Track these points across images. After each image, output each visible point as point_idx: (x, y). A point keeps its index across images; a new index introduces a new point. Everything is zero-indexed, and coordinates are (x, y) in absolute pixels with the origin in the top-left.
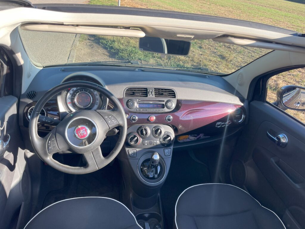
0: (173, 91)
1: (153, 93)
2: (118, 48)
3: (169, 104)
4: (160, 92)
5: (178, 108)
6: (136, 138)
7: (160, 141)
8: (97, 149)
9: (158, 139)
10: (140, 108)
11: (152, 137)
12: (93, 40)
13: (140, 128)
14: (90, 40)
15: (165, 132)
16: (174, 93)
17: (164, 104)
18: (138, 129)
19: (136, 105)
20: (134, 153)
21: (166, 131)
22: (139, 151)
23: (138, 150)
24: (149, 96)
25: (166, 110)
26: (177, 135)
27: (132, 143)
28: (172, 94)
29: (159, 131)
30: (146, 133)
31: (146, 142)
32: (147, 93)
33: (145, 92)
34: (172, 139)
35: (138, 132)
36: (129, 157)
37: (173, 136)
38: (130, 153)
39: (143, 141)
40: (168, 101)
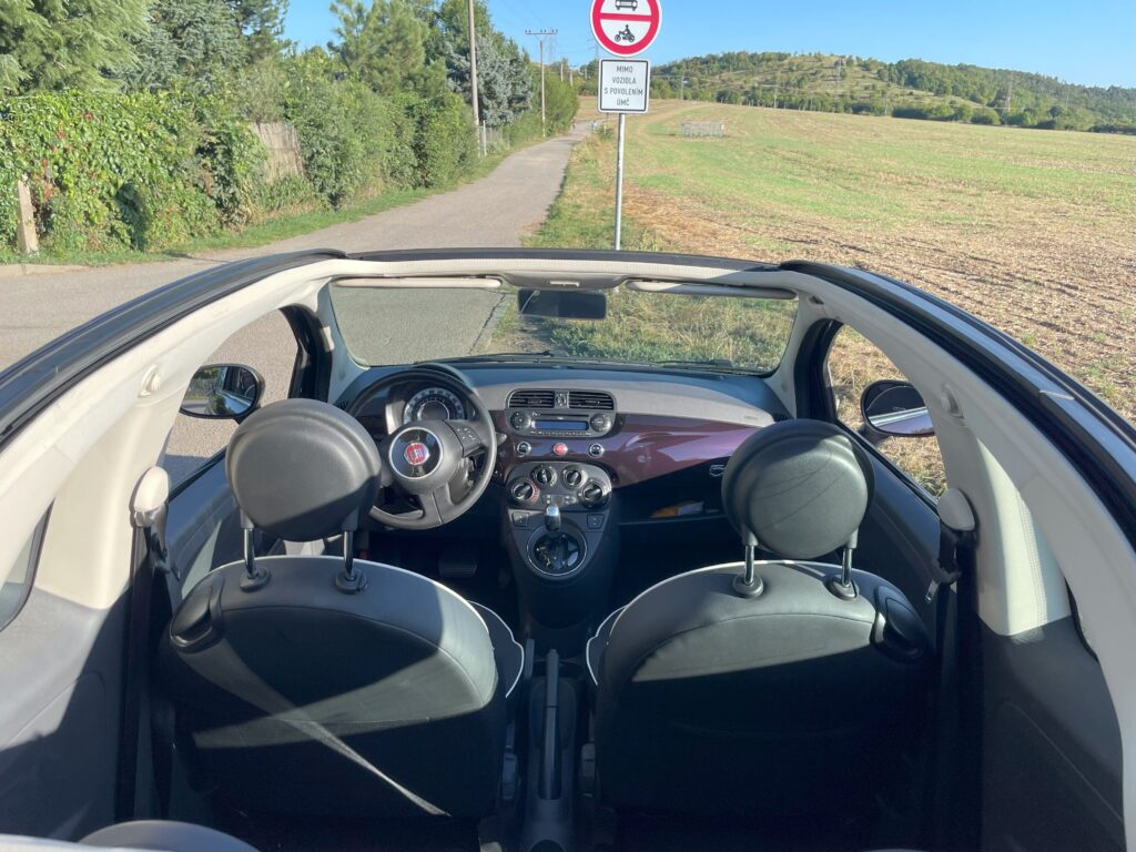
0: (610, 398)
1: (567, 401)
2: (602, 347)
3: (598, 422)
4: (579, 398)
5: (616, 429)
6: (528, 488)
7: (578, 497)
8: (443, 488)
9: (575, 493)
10: (538, 430)
11: (561, 486)
12: (535, 332)
13: (536, 468)
14: (525, 331)
15: (589, 479)
16: (612, 402)
17: (588, 421)
18: (533, 471)
19: (531, 423)
20: (524, 520)
21: (593, 476)
22: (536, 516)
23: (532, 513)
24: (556, 407)
25: (590, 433)
26: (618, 487)
27: (521, 498)
28: (607, 402)
29: (577, 474)
30: (549, 478)
31: (549, 496)
32: (553, 400)
33: (549, 398)
34: (605, 493)
35: (532, 477)
36: (513, 526)
37: (607, 489)
38: (516, 518)
39: (541, 495)
40: (595, 417)
